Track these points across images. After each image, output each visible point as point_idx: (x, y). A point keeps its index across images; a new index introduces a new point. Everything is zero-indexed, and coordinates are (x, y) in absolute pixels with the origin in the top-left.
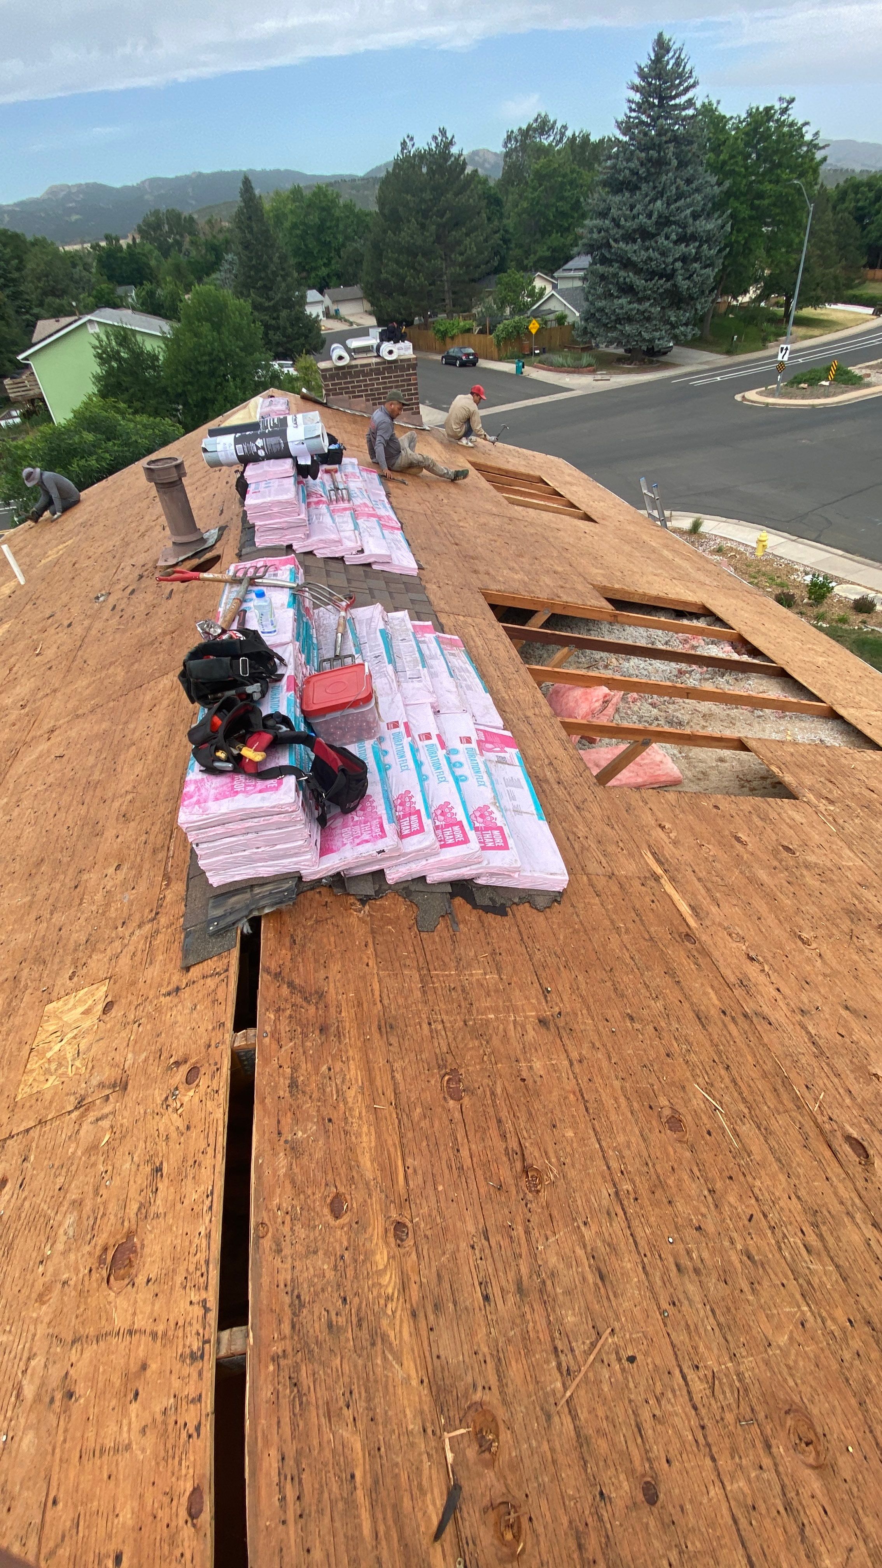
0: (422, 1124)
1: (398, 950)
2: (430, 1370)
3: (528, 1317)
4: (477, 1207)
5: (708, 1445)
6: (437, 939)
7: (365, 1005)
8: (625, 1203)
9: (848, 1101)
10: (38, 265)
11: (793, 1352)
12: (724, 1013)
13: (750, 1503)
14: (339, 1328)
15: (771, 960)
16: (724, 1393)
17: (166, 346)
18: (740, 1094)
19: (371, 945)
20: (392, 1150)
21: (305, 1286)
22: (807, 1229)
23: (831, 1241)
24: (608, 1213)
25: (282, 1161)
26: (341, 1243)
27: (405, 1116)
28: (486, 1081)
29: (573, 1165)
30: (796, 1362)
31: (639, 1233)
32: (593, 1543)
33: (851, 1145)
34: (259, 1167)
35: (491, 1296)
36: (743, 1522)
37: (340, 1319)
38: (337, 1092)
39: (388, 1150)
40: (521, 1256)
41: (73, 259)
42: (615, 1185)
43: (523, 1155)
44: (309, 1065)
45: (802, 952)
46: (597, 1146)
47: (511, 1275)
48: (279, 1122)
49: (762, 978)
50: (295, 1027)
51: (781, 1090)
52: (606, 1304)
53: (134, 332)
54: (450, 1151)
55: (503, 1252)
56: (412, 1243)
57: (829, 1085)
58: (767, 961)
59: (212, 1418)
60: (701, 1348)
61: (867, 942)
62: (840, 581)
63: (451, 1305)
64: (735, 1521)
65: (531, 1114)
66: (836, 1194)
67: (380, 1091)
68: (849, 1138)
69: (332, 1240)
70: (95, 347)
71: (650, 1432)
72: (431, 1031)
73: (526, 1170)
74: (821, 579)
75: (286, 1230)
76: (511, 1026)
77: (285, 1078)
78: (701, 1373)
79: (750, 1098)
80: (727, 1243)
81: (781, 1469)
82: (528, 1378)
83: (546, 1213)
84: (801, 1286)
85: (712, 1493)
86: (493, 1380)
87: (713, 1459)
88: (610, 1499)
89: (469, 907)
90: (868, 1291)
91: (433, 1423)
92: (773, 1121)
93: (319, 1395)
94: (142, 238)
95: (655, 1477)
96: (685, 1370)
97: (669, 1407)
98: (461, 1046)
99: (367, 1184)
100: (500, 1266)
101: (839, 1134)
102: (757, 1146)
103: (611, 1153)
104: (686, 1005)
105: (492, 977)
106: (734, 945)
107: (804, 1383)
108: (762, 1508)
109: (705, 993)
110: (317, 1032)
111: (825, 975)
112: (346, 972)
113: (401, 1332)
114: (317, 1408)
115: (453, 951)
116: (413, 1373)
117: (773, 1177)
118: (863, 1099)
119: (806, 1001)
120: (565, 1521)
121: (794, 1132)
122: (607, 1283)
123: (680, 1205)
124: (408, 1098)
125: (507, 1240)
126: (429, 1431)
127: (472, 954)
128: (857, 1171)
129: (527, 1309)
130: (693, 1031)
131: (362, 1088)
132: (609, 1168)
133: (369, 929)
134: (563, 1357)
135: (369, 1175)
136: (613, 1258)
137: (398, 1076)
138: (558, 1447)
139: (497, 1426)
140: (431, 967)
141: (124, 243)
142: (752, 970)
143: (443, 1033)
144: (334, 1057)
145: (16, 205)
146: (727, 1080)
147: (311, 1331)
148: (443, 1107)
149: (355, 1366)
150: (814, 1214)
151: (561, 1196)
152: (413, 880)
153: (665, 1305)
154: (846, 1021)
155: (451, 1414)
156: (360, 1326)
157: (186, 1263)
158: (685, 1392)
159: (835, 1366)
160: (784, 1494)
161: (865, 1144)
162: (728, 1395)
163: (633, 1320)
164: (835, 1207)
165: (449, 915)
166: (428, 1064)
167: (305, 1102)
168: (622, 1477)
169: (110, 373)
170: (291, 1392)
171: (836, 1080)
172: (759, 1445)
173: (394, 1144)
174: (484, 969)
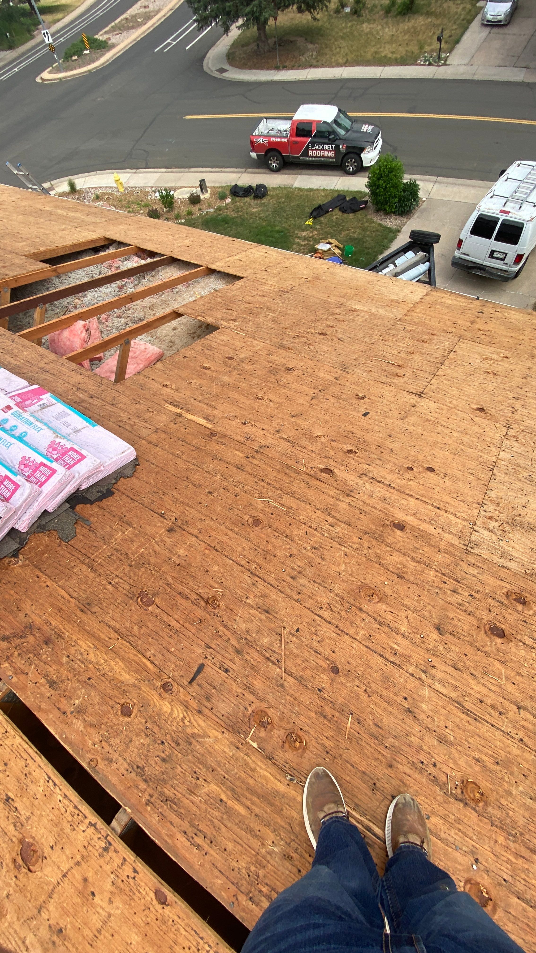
0: (142, 632)
2: (223, 725)
3: (249, 658)
4: (196, 639)
5: (342, 631)
6: (82, 538)
8: (257, 573)
9: (314, 455)
11: (349, 568)
12: (247, 457)
13: (368, 636)
14: (169, 756)
15: (252, 418)
16: (336, 607)
18: (274, 487)
20: (135, 658)
21: (138, 759)
22: (328, 518)
23: (337, 515)
24: (254, 584)
25: (78, 724)
26: (141, 723)
27: (130, 637)
28: (161, 582)
29: (227, 580)
30: (352, 571)
31: (271, 580)
32: (329, 711)
33: (324, 473)
34: (66, 740)
35: (228, 668)
36: (370, 645)
37: (166, 753)
38: (82, 662)
39: (133, 660)
40: (229, 639)
42: (249, 571)
43: (201, 597)
44: (54, 666)
45: (263, 404)
46: (231, 561)
47: (231, 650)
48: (59, 709)
49: (254, 429)
50: (27, 657)
51: (288, 471)
52: (274, 620)
54: (165, 630)
55: (221, 645)
56: (176, 685)
57: (303, 454)
58: (251, 420)
59: (138, 859)
60: (319, 599)
61: (285, 381)
62: (175, 189)
63: (214, 691)
64: (367, 647)
65: (193, 577)
66: (329, 496)
67: (107, 639)
68: (322, 470)
69: (135, 727)
71: (321, 649)
72: (114, 586)
73: (207, 603)
74: (164, 192)
75: (107, 748)
76: (156, 546)
77: (44, 686)
78: (324, 608)
79: (279, 486)
80: (304, 551)
81: (370, 613)
82: (265, 681)
83: (228, 610)
84: (337, 542)
85: (354, 646)
86: (251, 698)
87: (347, 634)
88: (323, 688)
89: (88, 506)
90: (359, 522)
91: (239, 742)
92: (292, 487)
93: (181, 791)
95: (333, 663)
96: (318, 613)
97: (322, 632)
98: (136, 578)
99: (134, 685)
100: (223, 652)
101: (318, 472)
102: (292, 503)
103: (239, 559)
104: (230, 467)
105: (128, 531)
106: (234, 423)
107: (358, 575)
108: (373, 633)
109: (235, 455)
110: (44, 646)
111: (277, 408)
113: (199, 725)
114: (184, 796)
115: (96, 535)
116: (217, 734)
117: (305, 510)
118: (319, 450)
119: (276, 426)
120: (313, 714)
121: (302, 485)
122: (271, 612)
123: (279, 554)
124: (126, 627)
125: (219, 639)
126: (240, 746)
127: (108, 529)
128: (332, 480)
129: (246, 656)
130: (240, 476)
131: (95, 647)
132: (242, 566)
134: (272, 658)
135: (132, 681)
136: (267, 600)
137: (112, 623)
138: (293, 692)
139: (265, 712)
140: (89, 555)
142: (248, 429)
143: (122, 581)
144: (66, 649)
146: (266, 486)
147: (156, 772)
148: (148, 614)
149: (189, 761)
150: (327, 511)
151: (230, 597)
152: (39, 518)
153: (296, 597)
154: (296, 422)
155: (244, 730)
156: (178, 744)
157: (64, 820)
158: (323, 621)
159: (364, 559)
160: (376, 621)
161: (328, 467)
162: (338, 606)
163: (289, 615)
164: (332, 501)
165: (78, 520)
167: (68, 684)
168: (322, 676)
170: (167, 805)
171: (305, 451)
172: (358, 612)
173: (135, 655)
174: (121, 531)
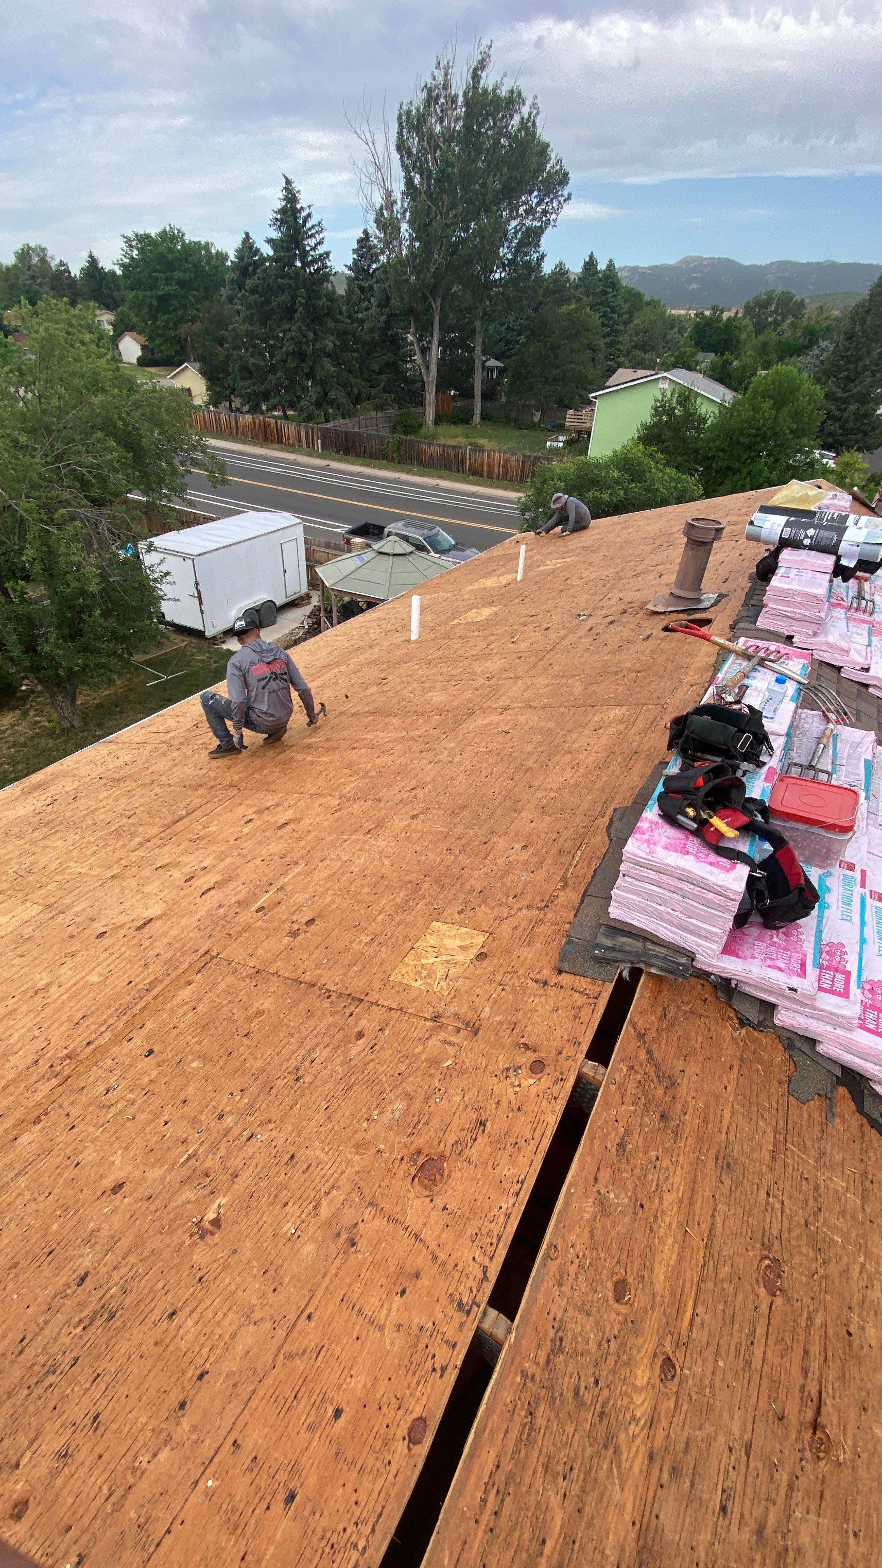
0: (726, 1286)
1: (761, 1097)
2: (646, 1519)
4: (750, 1415)
6: (805, 1115)
7: (710, 1125)
10: (643, 322)
14: (583, 1403)
17: (720, 412)
19: (735, 1070)
20: (688, 1285)
21: (570, 1336)
25: (589, 1207)
26: (612, 1327)
27: (711, 1262)
28: (807, 1300)
34: (569, 1195)
35: (729, 1513)
37: (587, 1395)
38: (657, 1185)
39: (684, 1282)
40: (774, 1503)
41: (674, 323)
43: (819, 1408)
44: (641, 1140)
47: (757, 1512)
48: (598, 1169)
50: (640, 1095)
53: (698, 395)
54: (744, 1336)
55: (759, 1483)
56: (675, 1389)
59: (457, 1371)
63: (688, 1484)
65: (844, 1375)
67: (696, 1218)
69: (606, 1316)
70: (656, 401)
72: (767, 1203)
73: (815, 1426)
75: (572, 1271)
76: (857, 1268)
77: (617, 1134)
83: (819, 1487)
89: (853, 1106)
93: (545, 1443)
94: (745, 314)
98: (794, 1242)
99: (654, 1295)
100: (749, 1492)
105: (852, 1200)
110: (658, 1115)
112: (703, 1080)
113: (633, 1460)
114: (540, 1452)
115: (820, 1139)
116: (629, 1508)
124: (721, 1250)
125: (767, 1476)
127: (839, 1157)
129: (759, 1557)
131: (681, 1201)
133: (738, 1054)
135: (658, 1288)
137: (719, 1220)
140: (789, 1139)
141: (725, 316)
143: (779, 1214)
144: (665, 1150)
145: (650, 268)
147: (560, 1381)
148: (753, 1289)
149: (583, 1450)
151: (842, 1485)
152: (803, 1036)
156: (601, 1418)
157: (481, 1221)
165: (827, 1098)
166: (753, 1233)
167: (626, 1171)
169: (656, 425)
170: (526, 1417)
173: (692, 1281)
174: (848, 1183)
